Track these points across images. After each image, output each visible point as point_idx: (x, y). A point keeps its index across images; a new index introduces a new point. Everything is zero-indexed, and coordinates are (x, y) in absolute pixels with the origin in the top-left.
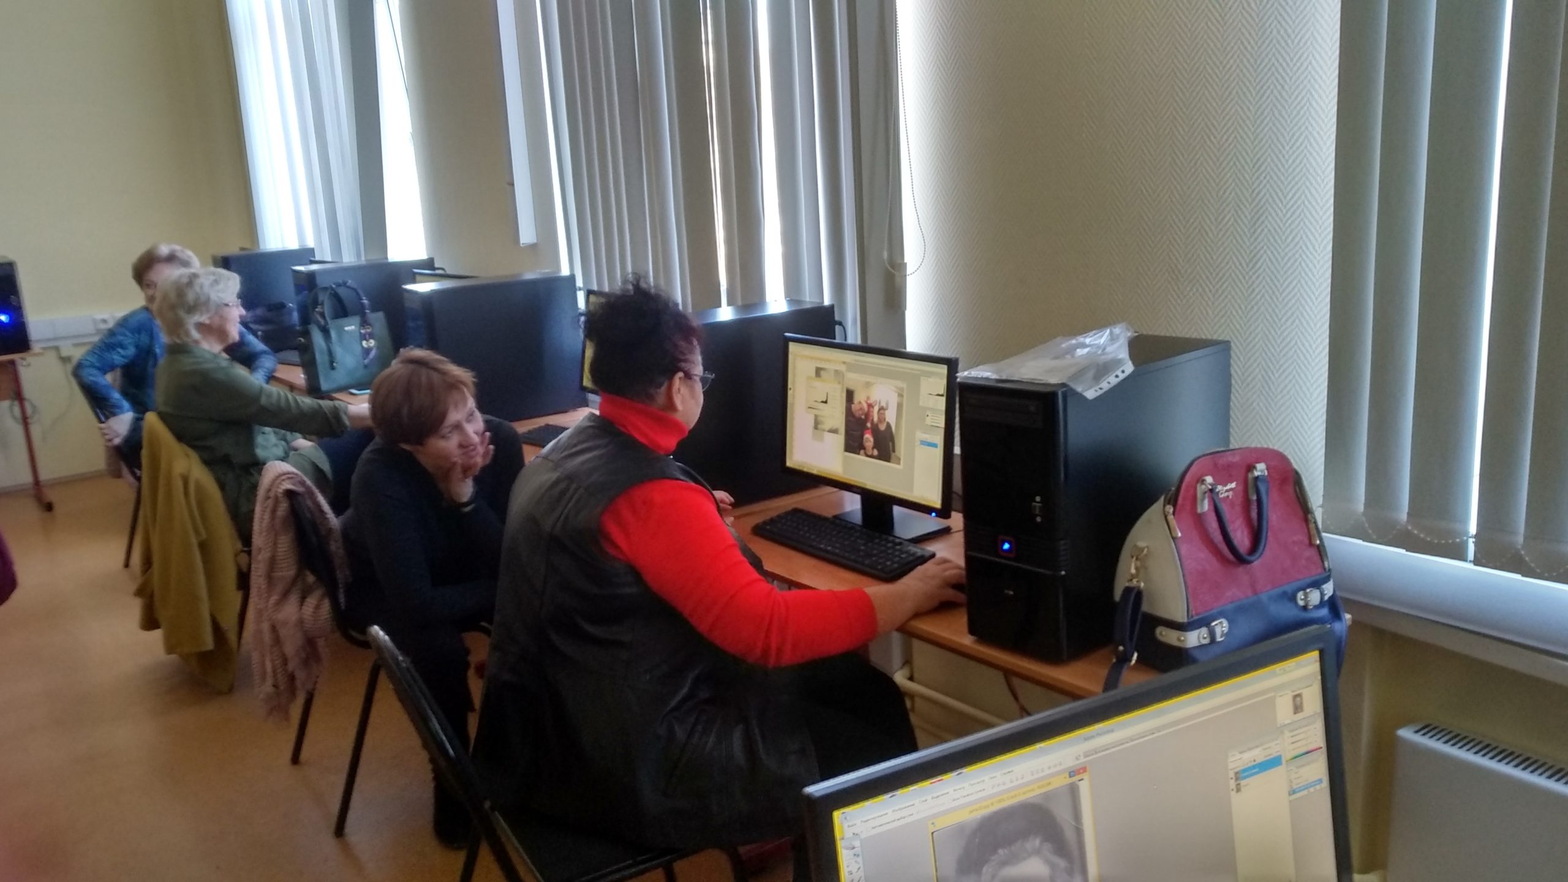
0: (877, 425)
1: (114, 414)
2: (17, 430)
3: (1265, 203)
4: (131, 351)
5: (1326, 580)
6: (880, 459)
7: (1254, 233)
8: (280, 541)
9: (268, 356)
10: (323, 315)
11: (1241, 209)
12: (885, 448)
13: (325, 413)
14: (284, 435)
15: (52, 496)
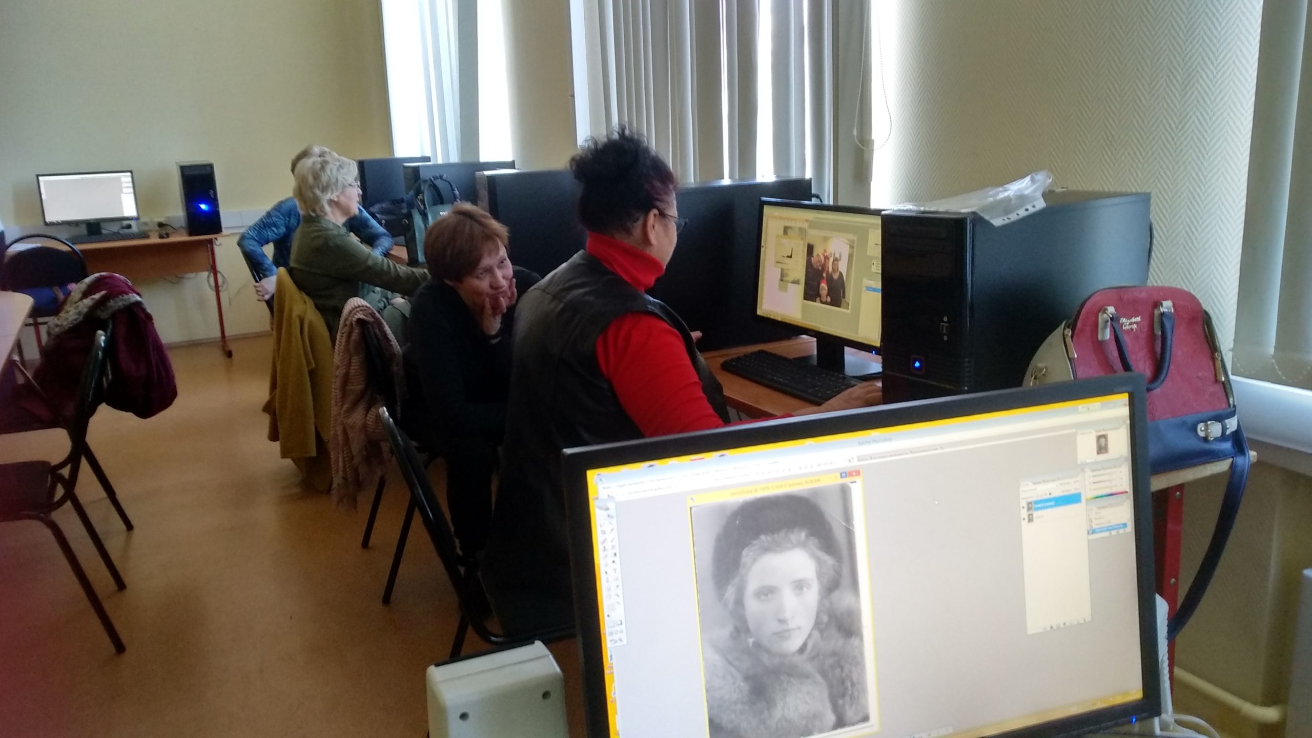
0: (831, 275)
1: (265, 276)
2: (214, 294)
3: (1196, 66)
4: (283, 230)
5: (1232, 414)
6: (833, 305)
7: (1184, 96)
8: (353, 361)
9: (387, 238)
10: (423, 202)
11: (1173, 74)
12: (837, 297)
13: (416, 276)
14: (387, 294)
15: (232, 347)
